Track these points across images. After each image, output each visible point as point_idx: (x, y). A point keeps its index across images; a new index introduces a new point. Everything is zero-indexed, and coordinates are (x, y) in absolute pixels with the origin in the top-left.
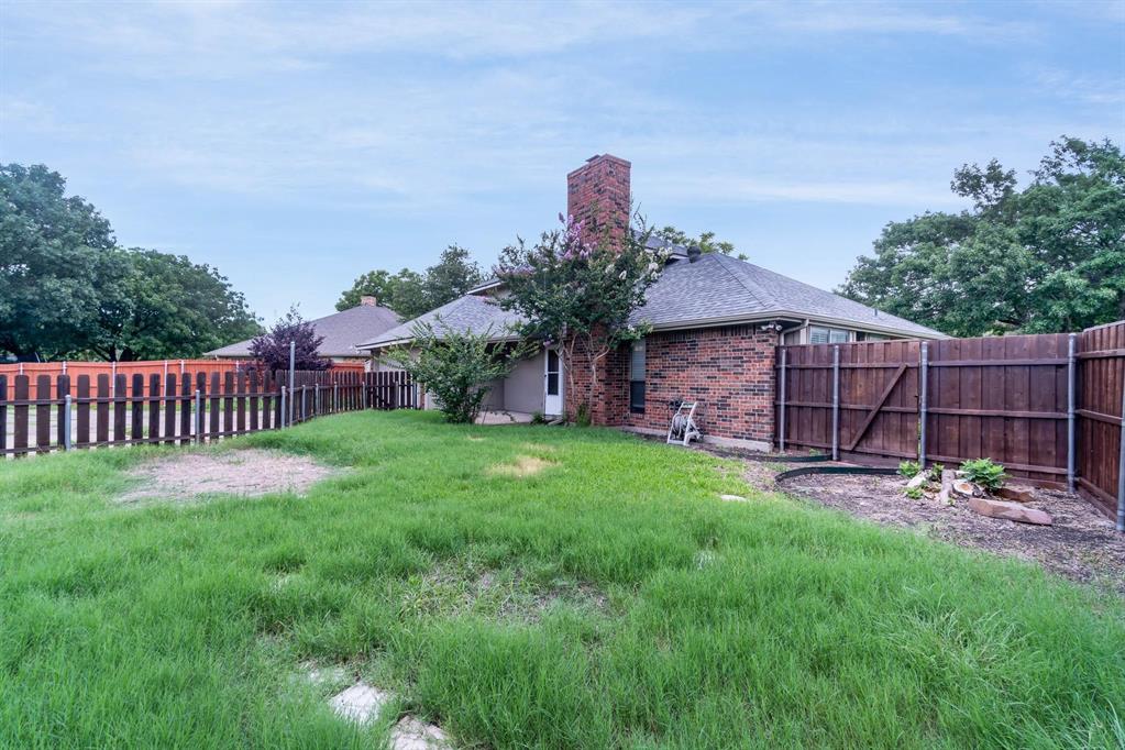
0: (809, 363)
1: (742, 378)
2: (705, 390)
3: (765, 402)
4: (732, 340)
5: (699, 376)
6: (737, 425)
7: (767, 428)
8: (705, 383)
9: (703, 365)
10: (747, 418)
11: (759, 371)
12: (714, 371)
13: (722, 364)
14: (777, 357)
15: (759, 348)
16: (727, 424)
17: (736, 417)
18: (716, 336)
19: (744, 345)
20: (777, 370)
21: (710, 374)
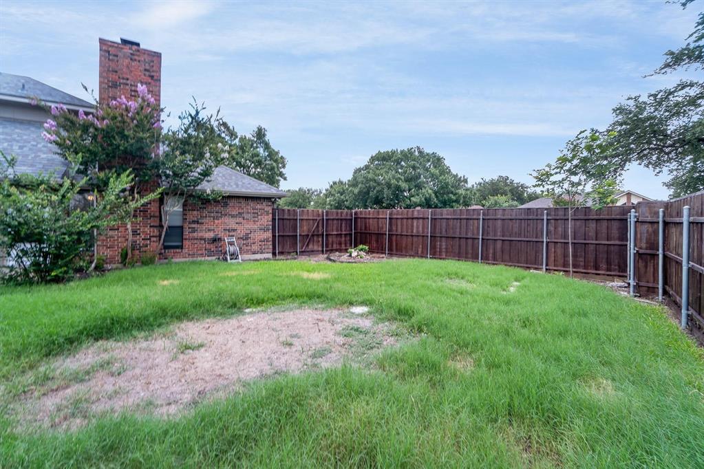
0: (286, 217)
1: (258, 223)
2: (234, 230)
3: (269, 234)
4: (252, 204)
5: (231, 223)
6: (255, 248)
7: (271, 247)
8: (235, 226)
9: (233, 216)
10: (260, 243)
11: (266, 220)
12: (240, 220)
13: (245, 216)
14: (274, 214)
15: (266, 209)
16: (249, 248)
17: (254, 243)
18: (243, 201)
19: (259, 206)
20: (274, 219)
21: (238, 221)
